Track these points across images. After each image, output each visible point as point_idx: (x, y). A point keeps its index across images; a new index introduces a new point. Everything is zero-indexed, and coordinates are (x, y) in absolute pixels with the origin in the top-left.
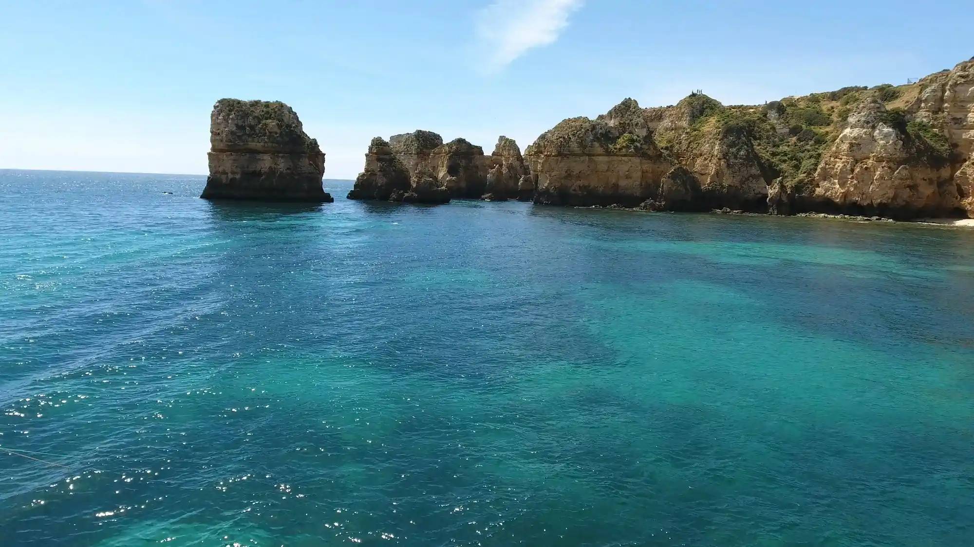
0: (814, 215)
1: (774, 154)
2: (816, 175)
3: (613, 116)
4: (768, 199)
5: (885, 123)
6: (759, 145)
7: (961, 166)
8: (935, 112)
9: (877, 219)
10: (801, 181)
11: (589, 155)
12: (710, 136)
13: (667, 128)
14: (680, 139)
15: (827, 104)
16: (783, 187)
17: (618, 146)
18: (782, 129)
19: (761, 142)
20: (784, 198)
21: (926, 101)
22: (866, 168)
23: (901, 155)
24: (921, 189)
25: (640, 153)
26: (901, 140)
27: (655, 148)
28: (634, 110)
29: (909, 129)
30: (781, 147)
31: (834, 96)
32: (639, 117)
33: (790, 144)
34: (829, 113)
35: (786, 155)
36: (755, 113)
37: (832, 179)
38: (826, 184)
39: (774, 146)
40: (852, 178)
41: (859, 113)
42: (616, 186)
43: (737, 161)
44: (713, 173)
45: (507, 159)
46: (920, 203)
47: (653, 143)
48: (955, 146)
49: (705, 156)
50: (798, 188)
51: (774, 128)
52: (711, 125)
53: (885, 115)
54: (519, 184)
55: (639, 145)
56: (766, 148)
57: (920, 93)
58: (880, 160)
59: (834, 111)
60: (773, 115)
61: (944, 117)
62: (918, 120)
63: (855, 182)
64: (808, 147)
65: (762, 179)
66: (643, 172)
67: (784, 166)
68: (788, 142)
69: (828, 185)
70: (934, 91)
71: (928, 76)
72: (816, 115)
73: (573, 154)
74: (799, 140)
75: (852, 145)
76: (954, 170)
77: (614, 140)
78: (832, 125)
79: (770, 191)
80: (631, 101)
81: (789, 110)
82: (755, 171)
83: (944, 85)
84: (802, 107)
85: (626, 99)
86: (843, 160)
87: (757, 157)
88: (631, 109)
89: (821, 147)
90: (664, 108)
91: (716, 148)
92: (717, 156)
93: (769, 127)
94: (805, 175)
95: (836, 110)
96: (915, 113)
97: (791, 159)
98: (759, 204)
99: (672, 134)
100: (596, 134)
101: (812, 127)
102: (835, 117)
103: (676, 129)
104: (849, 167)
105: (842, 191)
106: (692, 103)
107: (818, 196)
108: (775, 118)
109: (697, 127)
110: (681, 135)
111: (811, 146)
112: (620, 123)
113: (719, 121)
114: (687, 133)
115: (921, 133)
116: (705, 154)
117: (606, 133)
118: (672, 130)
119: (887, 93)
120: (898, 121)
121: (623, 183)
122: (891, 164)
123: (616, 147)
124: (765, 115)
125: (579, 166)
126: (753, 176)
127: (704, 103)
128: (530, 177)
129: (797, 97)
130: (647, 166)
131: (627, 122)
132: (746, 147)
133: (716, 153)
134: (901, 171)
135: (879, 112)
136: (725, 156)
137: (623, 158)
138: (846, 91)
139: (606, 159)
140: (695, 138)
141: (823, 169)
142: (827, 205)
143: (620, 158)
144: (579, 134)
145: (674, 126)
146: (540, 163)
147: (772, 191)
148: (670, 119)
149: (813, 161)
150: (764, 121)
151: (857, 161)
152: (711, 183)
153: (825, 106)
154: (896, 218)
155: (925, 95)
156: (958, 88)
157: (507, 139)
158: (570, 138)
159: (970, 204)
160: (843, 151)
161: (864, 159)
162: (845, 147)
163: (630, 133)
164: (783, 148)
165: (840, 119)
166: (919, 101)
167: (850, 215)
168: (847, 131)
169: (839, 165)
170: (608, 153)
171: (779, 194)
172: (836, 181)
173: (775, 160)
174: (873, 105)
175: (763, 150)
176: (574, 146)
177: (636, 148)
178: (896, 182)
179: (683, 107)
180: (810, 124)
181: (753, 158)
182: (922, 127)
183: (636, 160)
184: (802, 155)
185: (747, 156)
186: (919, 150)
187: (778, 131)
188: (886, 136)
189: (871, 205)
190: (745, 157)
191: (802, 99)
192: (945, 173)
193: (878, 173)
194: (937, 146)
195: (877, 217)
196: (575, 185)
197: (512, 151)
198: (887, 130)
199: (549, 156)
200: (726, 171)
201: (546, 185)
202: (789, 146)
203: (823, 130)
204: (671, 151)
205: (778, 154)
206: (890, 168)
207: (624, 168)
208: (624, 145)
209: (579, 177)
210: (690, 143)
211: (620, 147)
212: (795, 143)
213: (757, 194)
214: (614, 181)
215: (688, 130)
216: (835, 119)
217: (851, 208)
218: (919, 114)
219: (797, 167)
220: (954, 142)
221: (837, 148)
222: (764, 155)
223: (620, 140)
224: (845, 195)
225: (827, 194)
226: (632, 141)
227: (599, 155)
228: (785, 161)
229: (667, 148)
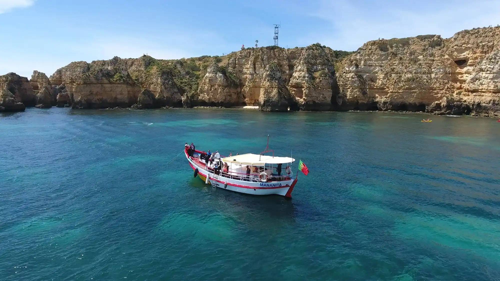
0: (199, 107)
1: (181, 83)
2: (198, 91)
3: (110, 65)
4: (182, 102)
5: (220, 72)
6: (175, 79)
7: (243, 87)
8: (234, 68)
9: (221, 108)
10: (193, 94)
11: (101, 83)
12: (156, 75)
13: (134, 71)
14: (141, 76)
15: (198, 62)
16: (187, 97)
17: (115, 80)
18: (183, 72)
19: (176, 78)
20: (189, 101)
21: (231, 64)
22: (215, 89)
23: (225, 84)
24: (232, 96)
25: (126, 82)
26: (225, 78)
27: (132, 80)
28: (120, 62)
29: (227, 74)
30: (183, 80)
31: (200, 59)
32: (123, 66)
33: (187, 78)
34: (199, 66)
35: (186, 83)
36: (172, 65)
37: (204, 93)
38: (202, 95)
39: (181, 79)
40: (211, 92)
41: (211, 68)
42: (116, 98)
43: (168, 86)
44: (159, 91)
45: (42, 84)
46: (233, 101)
47: (131, 78)
48: (240, 80)
49: (155, 84)
50: (193, 96)
51: (180, 72)
52: (154, 70)
53: (219, 69)
54: (57, 98)
55: (125, 79)
56: (178, 80)
57: (229, 60)
58: (219, 86)
59: (200, 66)
60: (179, 66)
61: (237, 70)
62: (229, 71)
63: (212, 94)
64: (193, 80)
65: (179, 94)
66: (128, 92)
67: (186, 88)
68: (186, 78)
69: (203, 95)
70: (233, 60)
71: (230, 54)
72: (194, 67)
73: (92, 83)
74: (190, 77)
75: (210, 80)
76: (241, 89)
77: (112, 76)
78: (201, 71)
79: (183, 99)
80: (118, 57)
81: (184, 64)
82: (176, 90)
83: (235, 58)
84: (189, 63)
85: (115, 57)
86: (207, 86)
87: (176, 84)
88: (118, 62)
89: (198, 80)
90: (127, 59)
91: (159, 80)
92: (160, 84)
93: (178, 71)
94: (194, 91)
95: (201, 65)
96: (228, 68)
97: (188, 85)
98: (179, 104)
99: (136, 73)
100: (103, 74)
101: (194, 72)
102: (201, 68)
103: (139, 71)
104: (209, 88)
105: (208, 97)
106: (145, 60)
107: (200, 100)
108: (180, 68)
109: (148, 70)
110: (142, 74)
111: (195, 79)
112: (114, 68)
113: (157, 68)
114: (144, 73)
115: (231, 76)
116: (154, 83)
117: (107, 73)
118: (137, 71)
119: (218, 60)
120: (223, 71)
121: (119, 97)
122: (223, 87)
123: (113, 80)
124: (176, 66)
125: (96, 89)
126: (176, 93)
127: (150, 60)
128: (67, 95)
129: (186, 58)
130: (130, 88)
131: (117, 68)
132: (171, 80)
133: (159, 83)
134: (226, 90)
135: (217, 68)
136: (164, 84)
137: (118, 85)
138: (204, 57)
139: (109, 85)
140: (148, 75)
141: (201, 89)
142: (203, 103)
143: (116, 85)
144: (95, 73)
145: (137, 70)
146: (74, 88)
147: (183, 98)
148: (135, 66)
149: (196, 86)
150: (176, 69)
151: (212, 86)
152: (159, 95)
153: (197, 63)
154: (226, 107)
155: (230, 62)
156: (240, 60)
157: (39, 73)
158: (90, 75)
159: (247, 101)
160: (207, 82)
161: (214, 85)
162: (207, 80)
163: (120, 73)
164: (184, 80)
165: (203, 69)
166: (229, 63)
167: (212, 106)
168: (207, 74)
169: (206, 87)
170: (110, 83)
171: (186, 99)
172: (206, 94)
173: (182, 85)
174: (215, 65)
175: (177, 81)
176: (93, 79)
177: (124, 80)
178: (225, 94)
179: (141, 61)
180: (193, 71)
181: (174, 85)
182: (230, 73)
183: (124, 86)
184: (192, 83)
185: (172, 84)
186: (231, 82)
187: (182, 73)
188: (220, 77)
189: (218, 103)
190: (171, 84)
191: (188, 59)
192: (239, 90)
193: (219, 90)
194: (236, 80)
195: (221, 107)
196: (95, 99)
197: (44, 80)
198: (220, 75)
199: (79, 84)
200: (164, 90)
201: (79, 99)
202: (186, 79)
203: (198, 73)
204: (138, 81)
205: (183, 83)
206: (223, 89)
207: (119, 90)
208: (118, 79)
209: (97, 94)
210: (146, 78)
211: (116, 80)
212: (188, 78)
213: (178, 100)
214: (114, 96)
215: (145, 72)
216: (201, 69)
217: (212, 104)
218: (229, 69)
219: (191, 88)
220: (240, 79)
221: (205, 81)
222: (178, 83)
223: (115, 76)
224: (209, 99)
225: (203, 99)
226: (122, 77)
227: (106, 84)
228: (186, 86)
229: (136, 80)
